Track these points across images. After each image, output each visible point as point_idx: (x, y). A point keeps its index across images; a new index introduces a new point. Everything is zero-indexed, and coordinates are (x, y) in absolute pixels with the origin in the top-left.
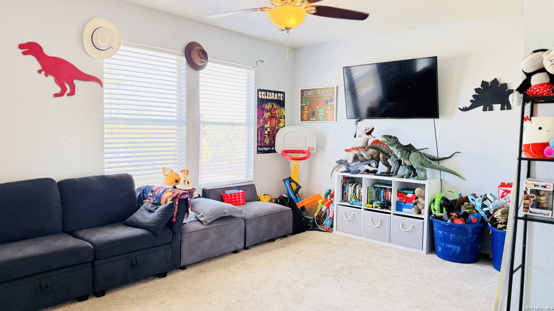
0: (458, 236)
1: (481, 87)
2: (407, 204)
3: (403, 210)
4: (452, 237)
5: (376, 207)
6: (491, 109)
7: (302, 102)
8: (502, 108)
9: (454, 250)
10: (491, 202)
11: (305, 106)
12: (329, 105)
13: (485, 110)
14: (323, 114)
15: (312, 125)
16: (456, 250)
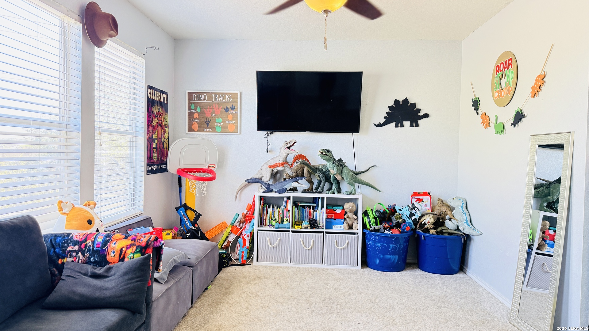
0: (397, 245)
1: (393, 105)
2: (337, 220)
3: (333, 227)
4: (391, 247)
5: (305, 228)
6: (402, 126)
7: (189, 108)
8: (411, 126)
9: (393, 260)
10: (419, 210)
11: (194, 113)
12: (230, 114)
13: (396, 126)
14: (221, 124)
15: (206, 137)
16: (395, 259)
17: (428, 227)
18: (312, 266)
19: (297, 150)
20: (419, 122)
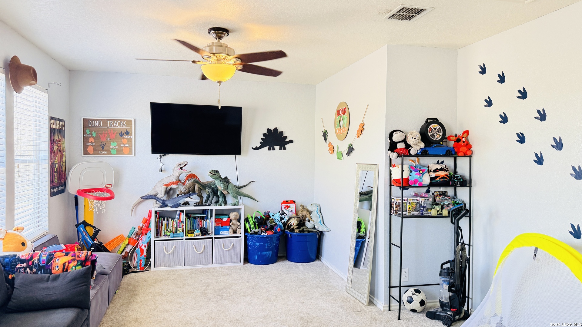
0: (271, 243)
1: (267, 133)
2: (224, 227)
3: (221, 233)
4: (267, 245)
5: (197, 235)
6: (274, 149)
7: (85, 133)
8: (280, 149)
9: (268, 255)
10: (287, 215)
11: (90, 137)
12: (124, 138)
13: (269, 149)
14: (116, 147)
15: (102, 159)
16: (269, 255)
17: (293, 228)
18: (203, 267)
19: (188, 170)
20: (286, 146)
